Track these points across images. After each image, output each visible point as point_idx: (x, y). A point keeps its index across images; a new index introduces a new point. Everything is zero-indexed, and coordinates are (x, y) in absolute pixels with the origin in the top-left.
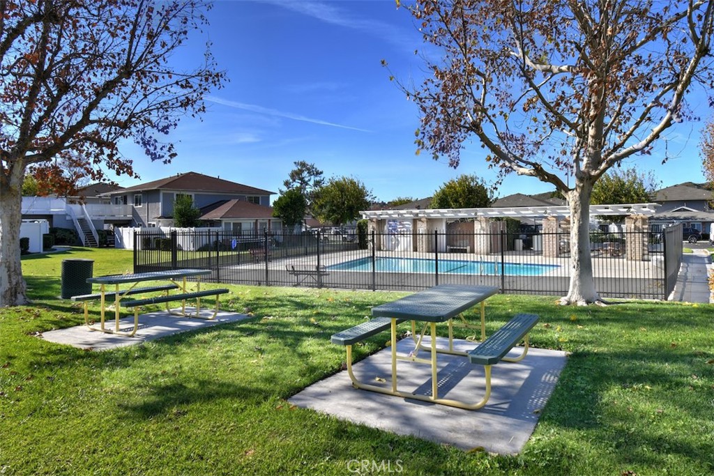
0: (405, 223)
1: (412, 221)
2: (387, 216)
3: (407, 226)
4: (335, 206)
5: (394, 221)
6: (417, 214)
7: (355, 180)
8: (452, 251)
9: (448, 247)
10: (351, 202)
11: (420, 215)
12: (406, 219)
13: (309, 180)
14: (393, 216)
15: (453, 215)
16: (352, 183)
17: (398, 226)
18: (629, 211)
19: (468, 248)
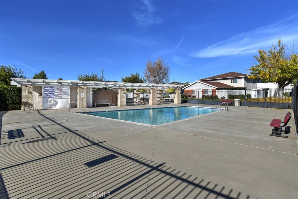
1: (70, 88)
3: (64, 91)
5: (52, 87)
6: (77, 84)
9: (96, 104)
11: (79, 84)
12: (64, 86)
14: (51, 84)
17: (55, 91)
18: (177, 87)
19: (109, 104)
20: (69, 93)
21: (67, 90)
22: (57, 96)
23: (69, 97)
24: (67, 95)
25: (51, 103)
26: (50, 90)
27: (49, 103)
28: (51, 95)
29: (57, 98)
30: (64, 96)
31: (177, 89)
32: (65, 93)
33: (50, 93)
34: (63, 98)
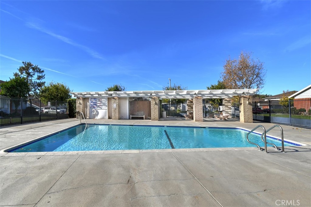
0: (102, 100)
1: (107, 99)
2: (90, 96)
3: (103, 102)
4: (53, 96)
5: (95, 99)
6: (111, 95)
7: (64, 85)
8: (133, 118)
9: (131, 116)
10: (62, 95)
11: (113, 95)
12: (103, 98)
13: (34, 75)
14: (94, 95)
15: (135, 95)
16: (63, 86)
17: (97, 102)
18: (243, 93)
19: (144, 116)
20: (107, 104)
21: (105, 101)
22: (98, 106)
23: (107, 108)
24: (105, 106)
25: (94, 113)
26: (94, 101)
27: (93, 113)
28: (95, 106)
29: (99, 108)
30: (104, 107)
31: (242, 97)
32: (104, 105)
33: (94, 104)
34: (103, 108)
